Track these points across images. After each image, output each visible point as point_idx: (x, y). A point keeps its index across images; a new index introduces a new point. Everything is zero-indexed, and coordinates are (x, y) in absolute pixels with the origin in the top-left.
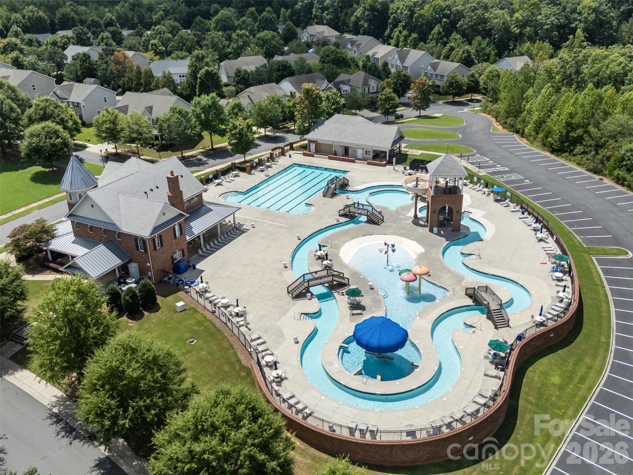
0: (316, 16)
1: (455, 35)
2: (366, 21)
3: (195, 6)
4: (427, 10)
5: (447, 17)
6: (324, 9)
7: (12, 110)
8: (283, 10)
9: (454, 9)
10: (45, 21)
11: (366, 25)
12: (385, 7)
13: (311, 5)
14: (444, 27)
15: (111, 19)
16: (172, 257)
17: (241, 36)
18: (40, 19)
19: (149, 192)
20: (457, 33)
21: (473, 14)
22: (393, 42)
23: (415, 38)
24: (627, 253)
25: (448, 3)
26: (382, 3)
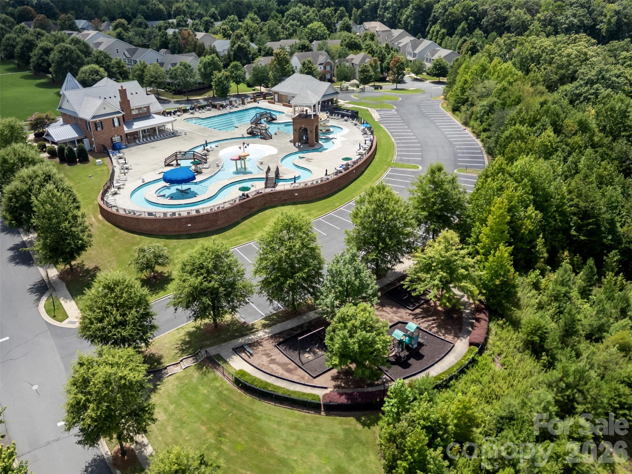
0: (380, 15)
1: (478, 32)
2: (412, 19)
3: (284, 5)
4: (457, 9)
5: (474, 15)
6: (386, 9)
7: (78, 57)
8: (354, 9)
9: (480, 8)
10: (163, 12)
11: (412, 22)
12: (429, 7)
13: (376, 6)
14: (469, 25)
15: (214, 13)
16: (111, 139)
17: (292, 25)
18: (160, 10)
19: (108, 98)
20: (480, 29)
21: (494, 13)
22: (429, 36)
23: (443, 33)
24: (418, 167)
25: (475, 3)
26: (427, 4)
